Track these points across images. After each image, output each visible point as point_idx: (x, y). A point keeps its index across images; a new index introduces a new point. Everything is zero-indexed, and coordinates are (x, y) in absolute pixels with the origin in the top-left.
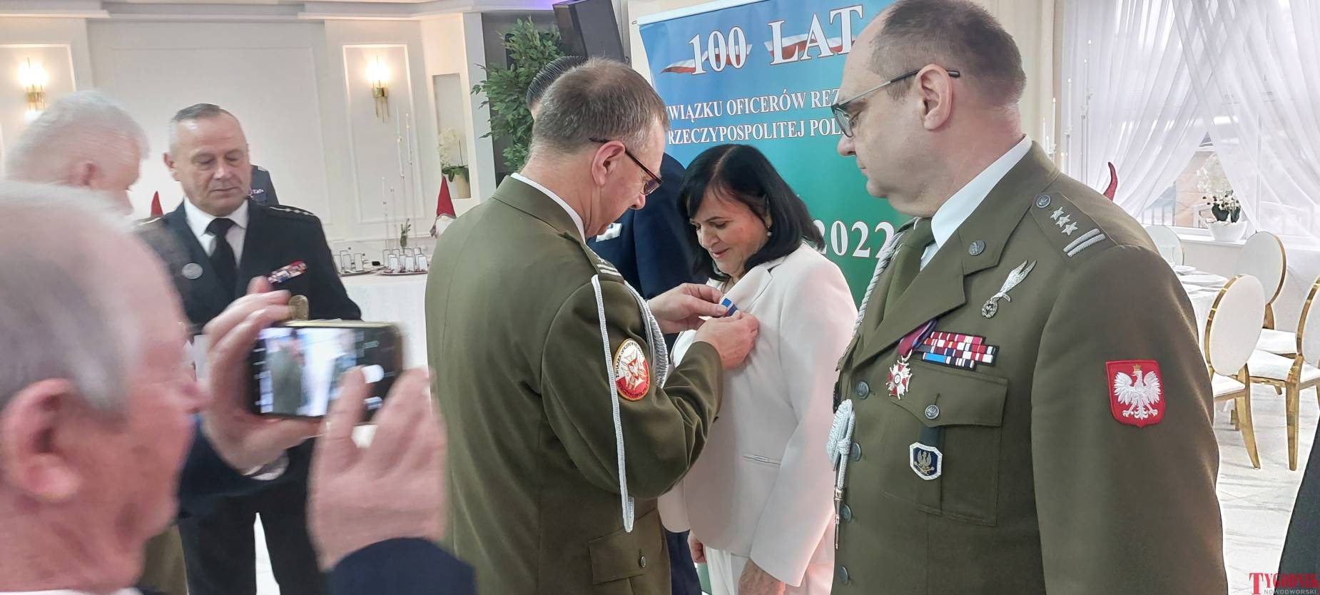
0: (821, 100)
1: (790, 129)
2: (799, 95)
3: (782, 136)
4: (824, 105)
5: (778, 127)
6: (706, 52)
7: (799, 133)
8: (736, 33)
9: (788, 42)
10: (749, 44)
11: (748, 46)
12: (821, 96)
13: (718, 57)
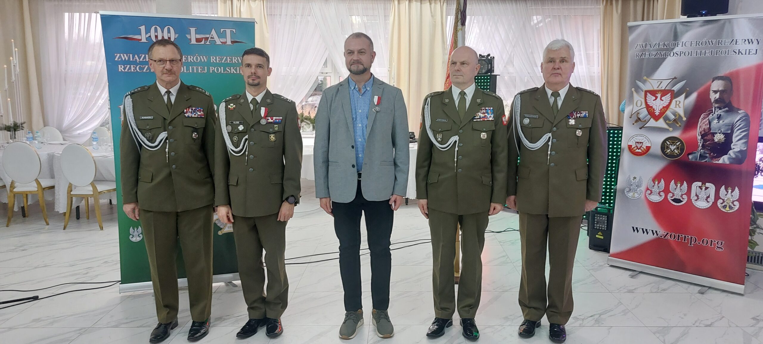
0: (216, 60)
1: (199, 69)
2: (204, 57)
3: (195, 72)
4: (218, 62)
5: (193, 69)
6: (149, 33)
7: (204, 71)
8: (169, 29)
9: (198, 36)
10: (177, 34)
11: (176, 35)
12: (216, 58)
13: (156, 37)
